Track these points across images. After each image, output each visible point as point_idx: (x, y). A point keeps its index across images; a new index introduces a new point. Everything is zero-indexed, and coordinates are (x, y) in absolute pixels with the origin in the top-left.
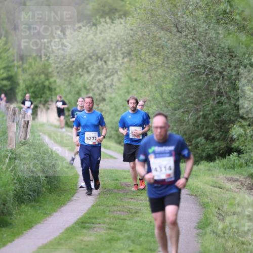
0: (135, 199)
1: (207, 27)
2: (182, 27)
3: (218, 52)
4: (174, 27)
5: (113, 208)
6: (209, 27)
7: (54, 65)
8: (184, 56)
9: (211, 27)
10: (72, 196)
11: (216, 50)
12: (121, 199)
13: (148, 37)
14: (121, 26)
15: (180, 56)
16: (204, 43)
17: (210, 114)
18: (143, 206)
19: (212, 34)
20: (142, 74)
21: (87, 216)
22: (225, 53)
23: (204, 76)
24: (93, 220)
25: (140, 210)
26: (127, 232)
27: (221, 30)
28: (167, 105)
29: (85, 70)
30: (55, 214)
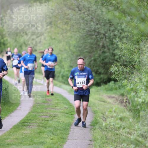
0: (54, 108)
1: (96, 8)
2: (81, 8)
3: (102, 22)
4: (77, 8)
5: (41, 114)
6: (97, 8)
7: (6, 30)
8: (83, 25)
9: (98, 8)
10: (17, 107)
11: (101, 21)
12: (46, 109)
13: (61, 14)
14: (46, 7)
15: (80, 25)
16: (94, 17)
17: (98, 59)
18: (59, 113)
19: (99, 12)
20: (58, 35)
21: (26, 119)
22: (107, 23)
23: (94, 37)
24: (30, 121)
25: (57, 115)
26: (49, 128)
27: (104, 9)
28: (73, 53)
29: (24, 33)
30: (7, 117)
